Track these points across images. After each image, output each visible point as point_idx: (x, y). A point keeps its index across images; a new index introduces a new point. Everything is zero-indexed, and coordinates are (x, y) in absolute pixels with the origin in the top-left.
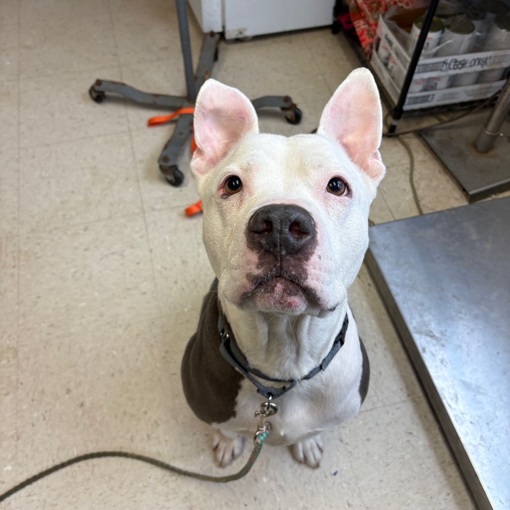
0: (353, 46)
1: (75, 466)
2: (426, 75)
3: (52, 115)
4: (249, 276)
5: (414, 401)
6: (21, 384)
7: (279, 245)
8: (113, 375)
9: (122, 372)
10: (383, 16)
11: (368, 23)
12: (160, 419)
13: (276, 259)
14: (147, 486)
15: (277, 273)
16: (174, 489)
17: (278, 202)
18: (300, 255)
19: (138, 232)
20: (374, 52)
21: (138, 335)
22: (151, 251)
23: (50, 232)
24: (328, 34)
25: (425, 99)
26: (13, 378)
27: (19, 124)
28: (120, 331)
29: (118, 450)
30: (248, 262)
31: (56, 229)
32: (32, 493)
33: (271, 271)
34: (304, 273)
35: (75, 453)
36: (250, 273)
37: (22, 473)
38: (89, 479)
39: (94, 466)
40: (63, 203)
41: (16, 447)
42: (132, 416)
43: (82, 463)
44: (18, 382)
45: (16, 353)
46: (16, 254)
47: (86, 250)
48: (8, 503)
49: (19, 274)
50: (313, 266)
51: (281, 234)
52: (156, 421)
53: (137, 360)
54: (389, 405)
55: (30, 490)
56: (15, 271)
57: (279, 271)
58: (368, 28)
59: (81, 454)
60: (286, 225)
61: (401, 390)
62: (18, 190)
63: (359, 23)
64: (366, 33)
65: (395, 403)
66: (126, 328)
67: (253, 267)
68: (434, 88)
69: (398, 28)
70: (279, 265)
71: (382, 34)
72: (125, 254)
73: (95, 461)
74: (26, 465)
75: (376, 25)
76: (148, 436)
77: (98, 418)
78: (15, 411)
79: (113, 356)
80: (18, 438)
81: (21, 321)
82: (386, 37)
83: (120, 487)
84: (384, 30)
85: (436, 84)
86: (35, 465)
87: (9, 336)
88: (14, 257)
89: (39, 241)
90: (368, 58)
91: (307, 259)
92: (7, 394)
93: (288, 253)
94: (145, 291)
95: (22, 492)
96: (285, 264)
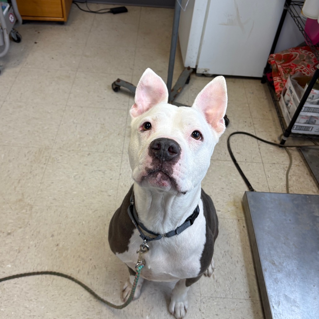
0: (271, 91)
1: (44, 276)
2: (309, 114)
3: (89, 92)
4: (146, 168)
5: (252, 301)
6: (29, 224)
7: (162, 156)
8: (79, 234)
9: (85, 234)
10: (291, 76)
11: (281, 79)
12: (97, 265)
13: (160, 162)
14: (79, 299)
15: (159, 169)
16: (94, 306)
17: (166, 137)
18: (171, 162)
19: (116, 163)
20: (282, 95)
21: (99, 217)
22: (120, 174)
23: (69, 151)
24: (259, 83)
25: (307, 129)
26: (26, 220)
27: (70, 93)
28: (90, 212)
29: (69, 275)
30: (147, 162)
31: (73, 150)
32: (17, 283)
33: (157, 167)
34: (171, 171)
35: (46, 269)
36: (147, 167)
37: (15, 271)
38: (49, 285)
39: (54, 279)
40: (81, 138)
41: (17, 256)
42: (83, 259)
43: (48, 276)
44: (28, 223)
45: (32, 207)
46: (48, 158)
47: (86, 165)
48: (3, 284)
49: (46, 169)
50: (176, 168)
51: (164, 151)
52: (95, 266)
53: (95, 230)
54: (236, 299)
55: (17, 281)
56: (45, 166)
57: (160, 168)
58: (281, 82)
59: (49, 270)
60: (167, 147)
61: (246, 292)
62: (59, 126)
63: (276, 78)
64: (279, 84)
65: (240, 299)
66: (94, 211)
67: (149, 164)
68: (314, 123)
69: (298, 84)
70: (161, 165)
71: (288, 86)
72: (106, 172)
73: (55, 277)
74: (19, 267)
75: (286, 81)
76: (88, 273)
77: (64, 255)
78: (22, 238)
79: (83, 224)
80: (19, 252)
81: (39, 192)
82: (290, 89)
83: (65, 295)
84: (289, 84)
85: (315, 121)
86: (24, 268)
87: (31, 199)
88: (46, 159)
89: (62, 154)
90: (278, 100)
91: (174, 164)
92: (20, 228)
93: (166, 160)
94: (110, 194)
95: (12, 281)
96: (164, 165)
